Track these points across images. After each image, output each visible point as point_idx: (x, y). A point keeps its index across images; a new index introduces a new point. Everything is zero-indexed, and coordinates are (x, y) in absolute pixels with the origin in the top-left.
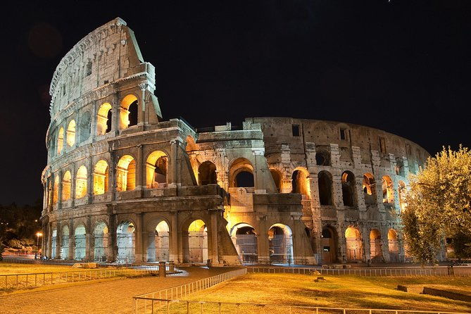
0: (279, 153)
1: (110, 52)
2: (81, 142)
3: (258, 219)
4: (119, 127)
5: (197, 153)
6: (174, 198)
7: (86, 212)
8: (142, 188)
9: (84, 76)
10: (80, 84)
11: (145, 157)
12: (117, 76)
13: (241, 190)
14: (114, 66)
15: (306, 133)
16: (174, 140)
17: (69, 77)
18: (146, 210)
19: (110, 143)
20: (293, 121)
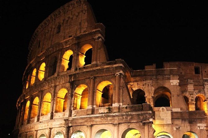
0: (186, 85)
1: (75, 17)
2: (48, 77)
3: (175, 129)
4: (77, 66)
5: (132, 84)
6: (117, 114)
7: (48, 125)
8: (92, 107)
9: (55, 34)
10: (51, 39)
11: (96, 85)
12: (78, 32)
13: (163, 109)
14: (77, 26)
15: (203, 72)
16: (118, 73)
17: (44, 36)
18: (94, 123)
19: (70, 76)
20: (195, 65)
